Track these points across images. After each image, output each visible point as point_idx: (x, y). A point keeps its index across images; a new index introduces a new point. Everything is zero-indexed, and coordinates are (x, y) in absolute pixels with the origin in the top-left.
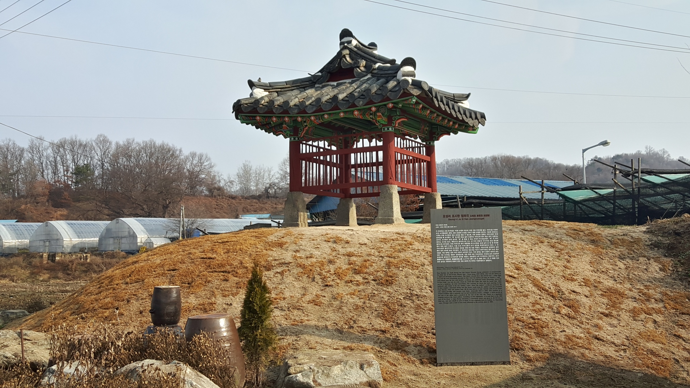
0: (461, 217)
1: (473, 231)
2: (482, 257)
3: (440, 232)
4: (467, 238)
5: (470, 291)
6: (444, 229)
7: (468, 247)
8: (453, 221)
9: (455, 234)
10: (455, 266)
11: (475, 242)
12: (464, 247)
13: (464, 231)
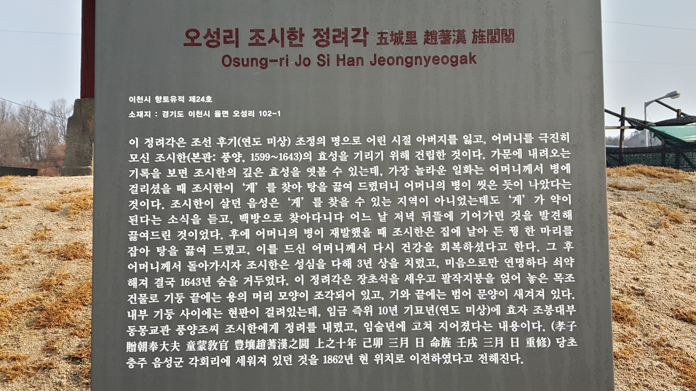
1: (391, 146)
2: (453, 334)
3: (157, 150)
4: (352, 196)
7: (356, 256)
9: (266, 166)
11: (407, 223)
12: (327, 257)
13: (330, 147)
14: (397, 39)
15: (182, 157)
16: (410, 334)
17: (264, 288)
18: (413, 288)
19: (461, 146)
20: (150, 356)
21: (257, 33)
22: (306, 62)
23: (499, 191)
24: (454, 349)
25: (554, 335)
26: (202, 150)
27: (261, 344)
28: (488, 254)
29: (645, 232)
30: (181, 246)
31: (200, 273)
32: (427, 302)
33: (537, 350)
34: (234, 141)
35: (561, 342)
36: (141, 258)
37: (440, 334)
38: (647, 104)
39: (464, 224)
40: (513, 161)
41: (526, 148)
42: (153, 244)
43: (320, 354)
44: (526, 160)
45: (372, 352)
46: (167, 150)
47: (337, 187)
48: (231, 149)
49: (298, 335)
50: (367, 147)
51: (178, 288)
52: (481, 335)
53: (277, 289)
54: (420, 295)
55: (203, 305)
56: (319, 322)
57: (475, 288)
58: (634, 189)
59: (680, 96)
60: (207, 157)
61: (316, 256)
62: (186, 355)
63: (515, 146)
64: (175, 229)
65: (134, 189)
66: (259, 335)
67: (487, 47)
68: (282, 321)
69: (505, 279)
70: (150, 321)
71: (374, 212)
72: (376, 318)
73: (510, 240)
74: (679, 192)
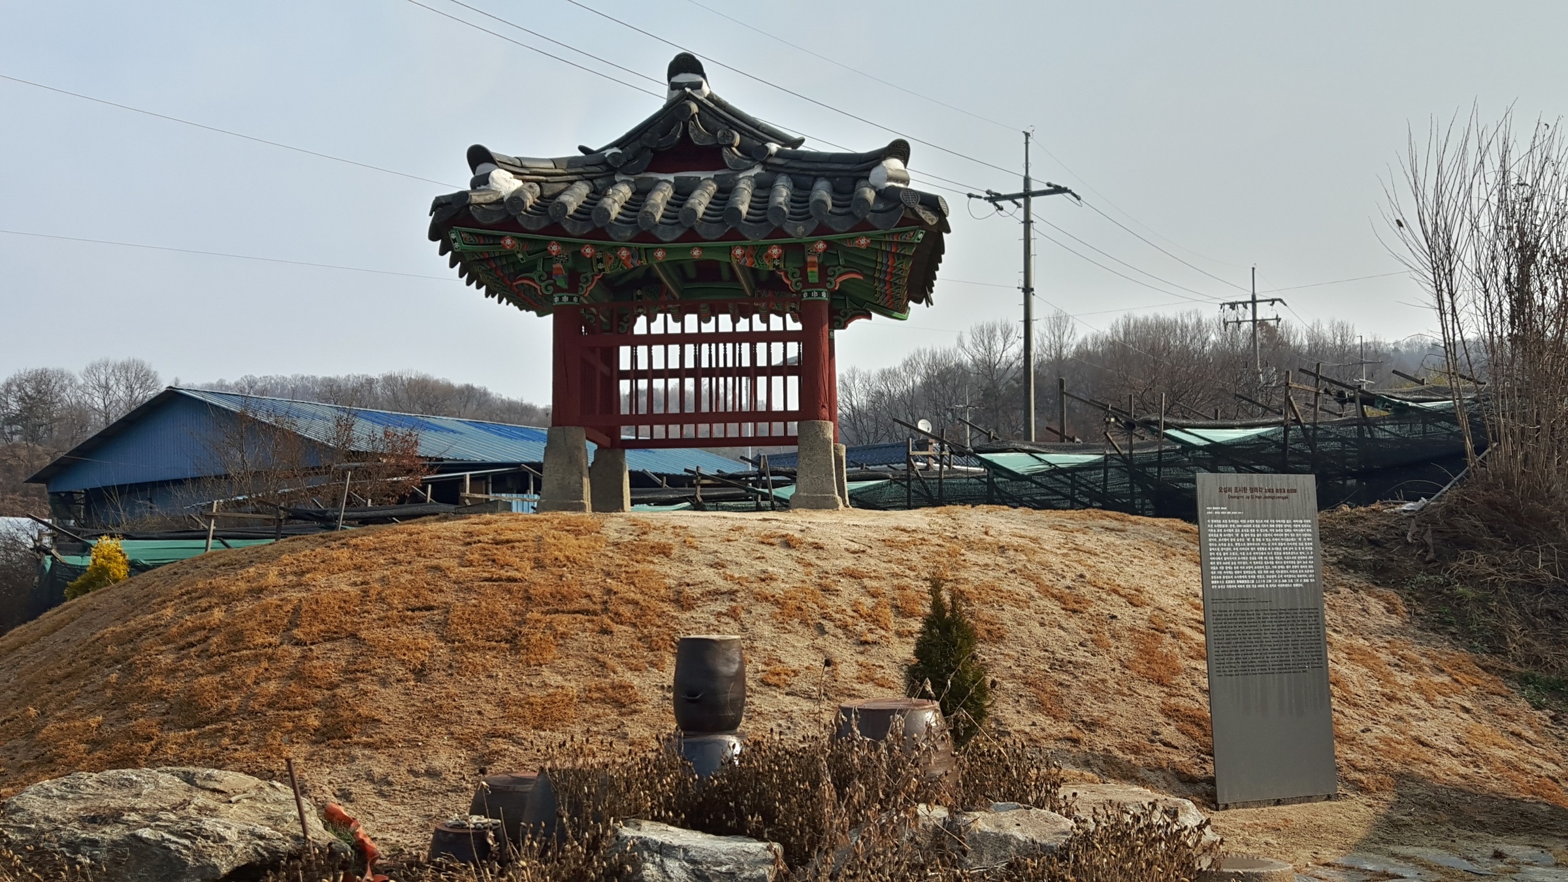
0: (1249, 493)
1: (1270, 523)
2: (1287, 579)
3: (1214, 524)
4: (1262, 538)
5: (1269, 648)
6: (1222, 517)
7: (1264, 556)
8: (1236, 500)
9: (1240, 529)
10: (1242, 596)
11: (1274, 547)
12: (1257, 556)
13: (1255, 523)
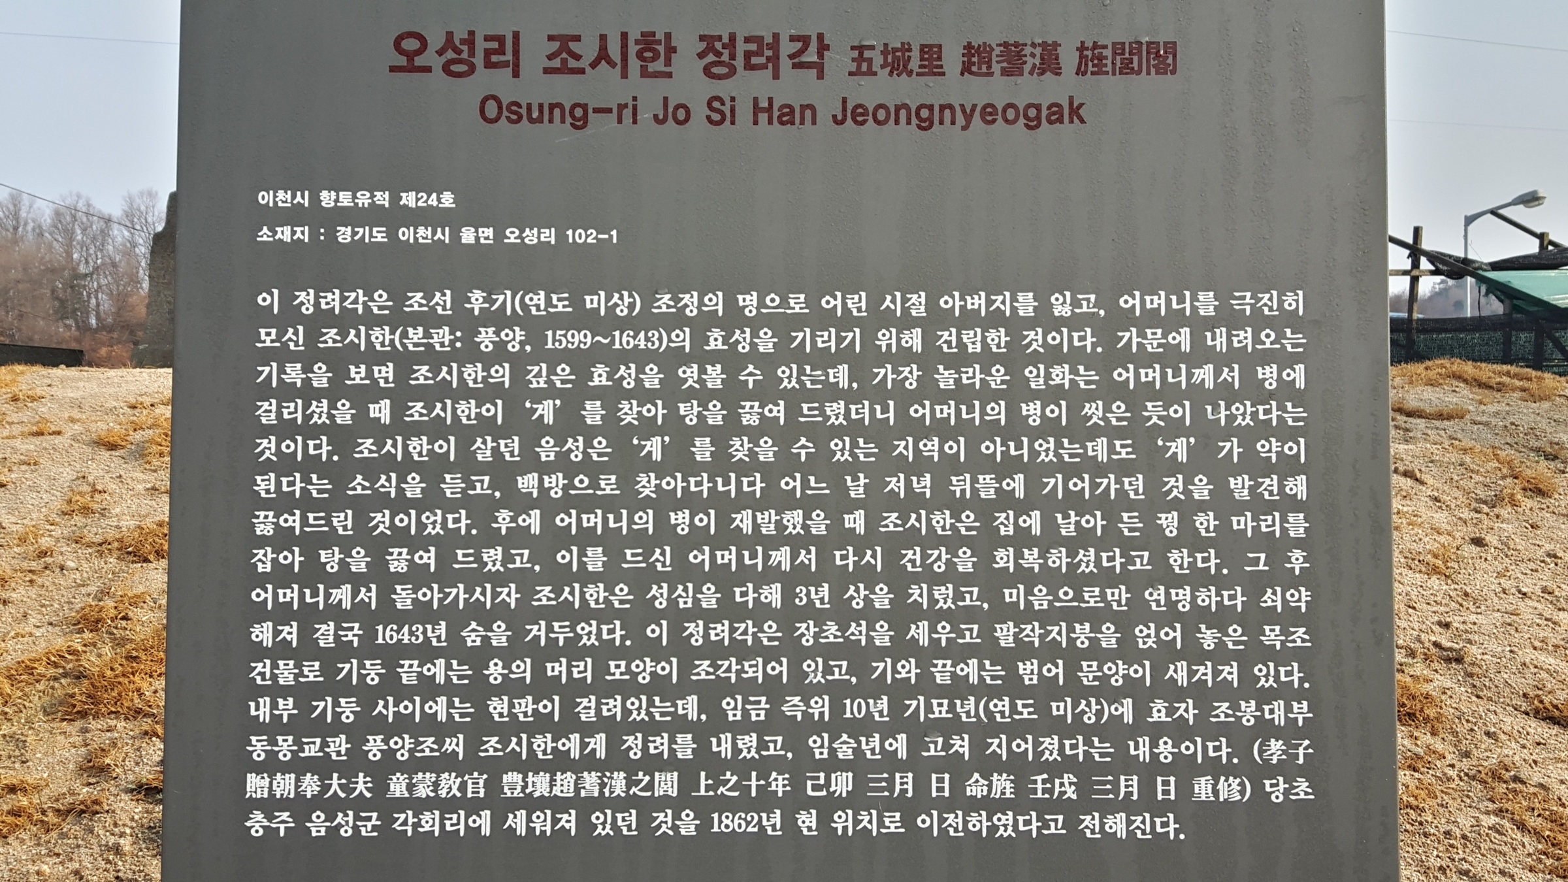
1: (878, 319)
2: (1018, 767)
3: (322, 319)
4: (785, 435)
7: (797, 576)
9: (581, 361)
11: (912, 502)
12: (724, 579)
13: (733, 319)
14: (897, 62)
15: (381, 336)
16: (916, 763)
17: (573, 650)
18: (925, 656)
19: (1044, 319)
20: (301, 807)
21: (565, 43)
22: (679, 114)
23: (1135, 429)
24: (1020, 803)
25: (1258, 772)
26: (429, 320)
27: (565, 784)
28: (1106, 578)
29: (1466, 514)
30: (378, 548)
31: (423, 613)
32: (959, 688)
33: (1218, 808)
34: (505, 299)
35: (1276, 790)
36: (282, 576)
37: (988, 766)
38: (1469, 220)
39: (1050, 507)
40: (1169, 357)
41: (1200, 326)
42: (312, 543)
43: (705, 809)
44: (1201, 355)
45: (827, 807)
46: (345, 320)
47: (750, 414)
48: (500, 320)
49: (651, 764)
50: (821, 319)
51: (369, 649)
52: (1085, 770)
53: (604, 653)
54: (942, 671)
55: (428, 688)
56: (702, 734)
57: (1073, 657)
58: (1440, 416)
59: (1546, 201)
60: (442, 337)
61: (697, 577)
62: (388, 807)
63: (1174, 321)
64: (363, 508)
65: (267, 413)
66: (559, 763)
67: (1112, 84)
68: (615, 729)
69: (1146, 636)
70: (303, 726)
71: (836, 474)
72: (836, 726)
73: (1160, 545)
74: (1543, 424)
